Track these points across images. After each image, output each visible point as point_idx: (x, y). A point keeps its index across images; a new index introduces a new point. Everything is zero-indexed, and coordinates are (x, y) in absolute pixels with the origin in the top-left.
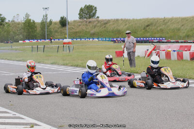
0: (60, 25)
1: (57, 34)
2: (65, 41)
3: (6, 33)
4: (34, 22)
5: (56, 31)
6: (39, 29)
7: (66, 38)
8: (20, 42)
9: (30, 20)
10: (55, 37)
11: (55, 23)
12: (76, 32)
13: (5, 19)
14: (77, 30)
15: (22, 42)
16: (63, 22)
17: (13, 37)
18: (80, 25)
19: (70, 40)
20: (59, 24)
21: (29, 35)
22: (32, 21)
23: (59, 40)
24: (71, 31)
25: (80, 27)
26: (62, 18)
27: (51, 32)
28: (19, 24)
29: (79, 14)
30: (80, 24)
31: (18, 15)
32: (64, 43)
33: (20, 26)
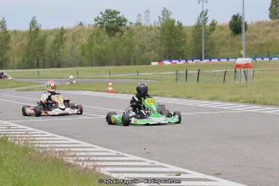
0: (230, 32)
1: (224, 49)
2: (240, 61)
3: (126, 48)
4: (180, 25)
5: (223, 44)
6: (189, 40)
7: (241, 56)
8: (153, 63)
9: (173, 22)
10: (221, 54)
11: (222, 28)
12: (262, 45)
13: (125, 20)
14: (265, 41)
15: (156, 63)
16: (237, 26)
17: (140, 56)
18: (268, 32)
19: (249, 60)
20: (228, 29)
21: (170, 51)
22: (176, 24)
23: (228, 60)
24: (252, 42)
25: (271, 34)
26: (235, 18)
27: (212, 45)
28: (150, 29)
29: (271, 9)
30: (269, 28)
31: (147, 11)
32: (238, 66)
33: (153, 32)
